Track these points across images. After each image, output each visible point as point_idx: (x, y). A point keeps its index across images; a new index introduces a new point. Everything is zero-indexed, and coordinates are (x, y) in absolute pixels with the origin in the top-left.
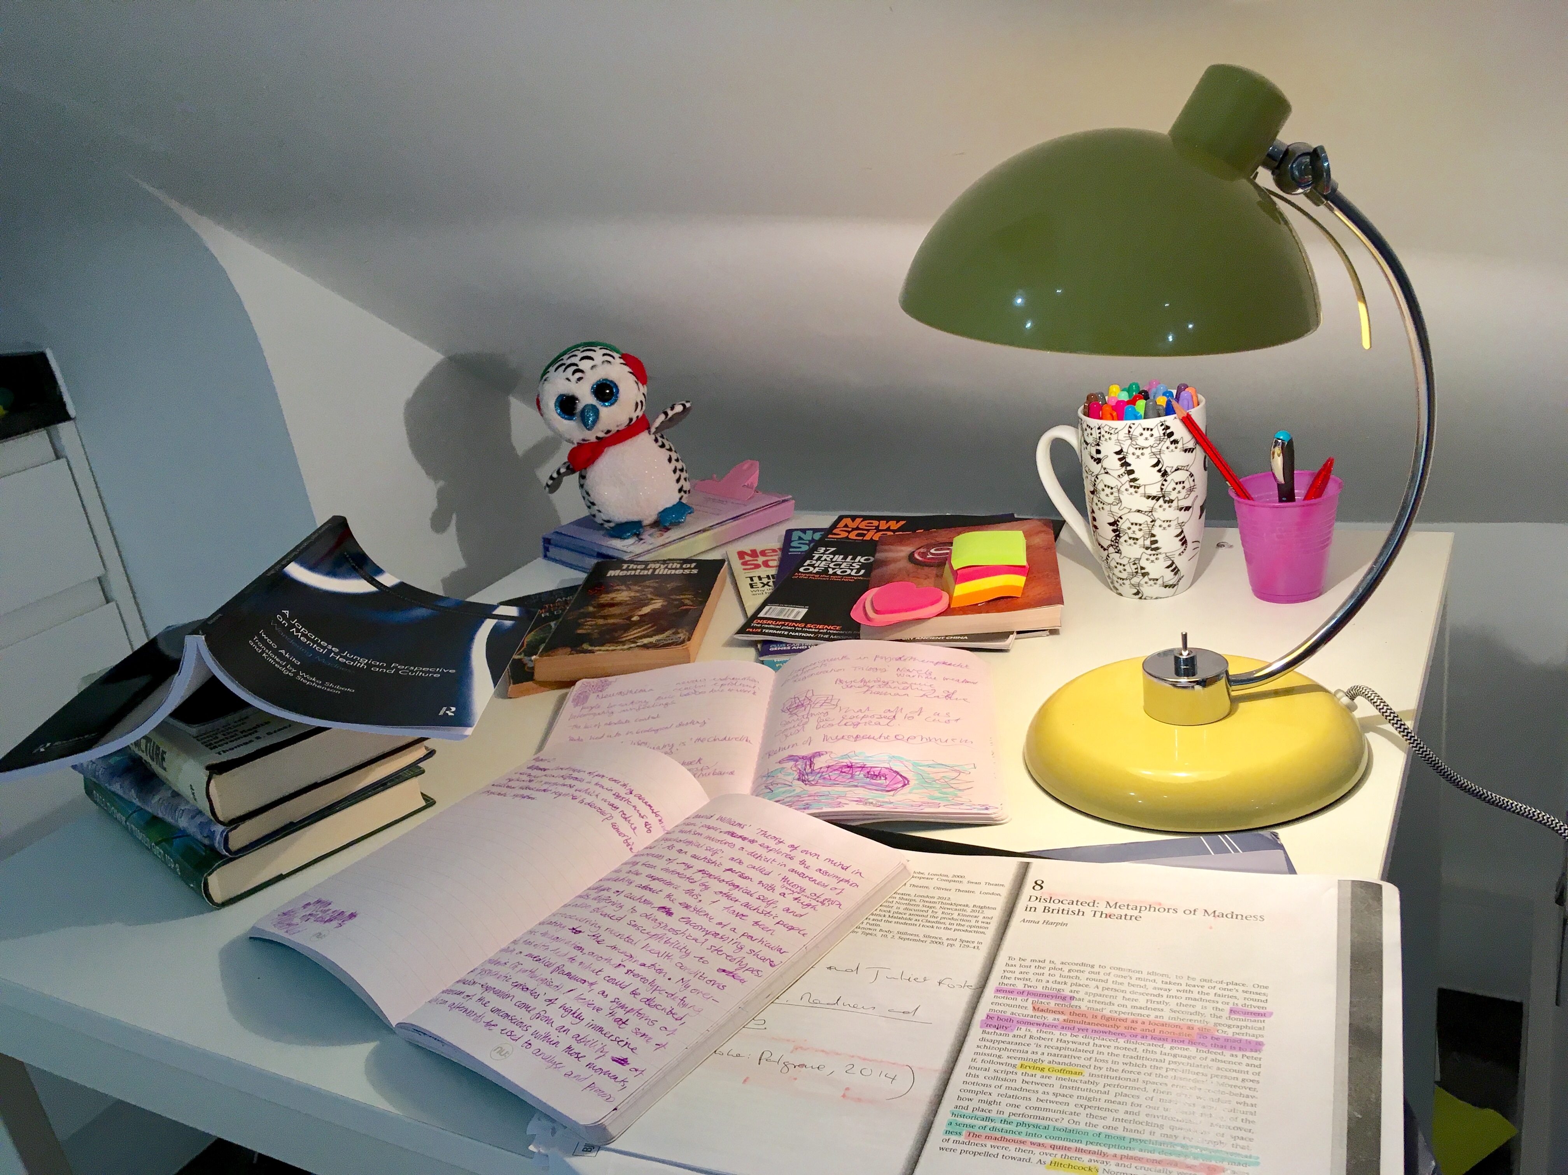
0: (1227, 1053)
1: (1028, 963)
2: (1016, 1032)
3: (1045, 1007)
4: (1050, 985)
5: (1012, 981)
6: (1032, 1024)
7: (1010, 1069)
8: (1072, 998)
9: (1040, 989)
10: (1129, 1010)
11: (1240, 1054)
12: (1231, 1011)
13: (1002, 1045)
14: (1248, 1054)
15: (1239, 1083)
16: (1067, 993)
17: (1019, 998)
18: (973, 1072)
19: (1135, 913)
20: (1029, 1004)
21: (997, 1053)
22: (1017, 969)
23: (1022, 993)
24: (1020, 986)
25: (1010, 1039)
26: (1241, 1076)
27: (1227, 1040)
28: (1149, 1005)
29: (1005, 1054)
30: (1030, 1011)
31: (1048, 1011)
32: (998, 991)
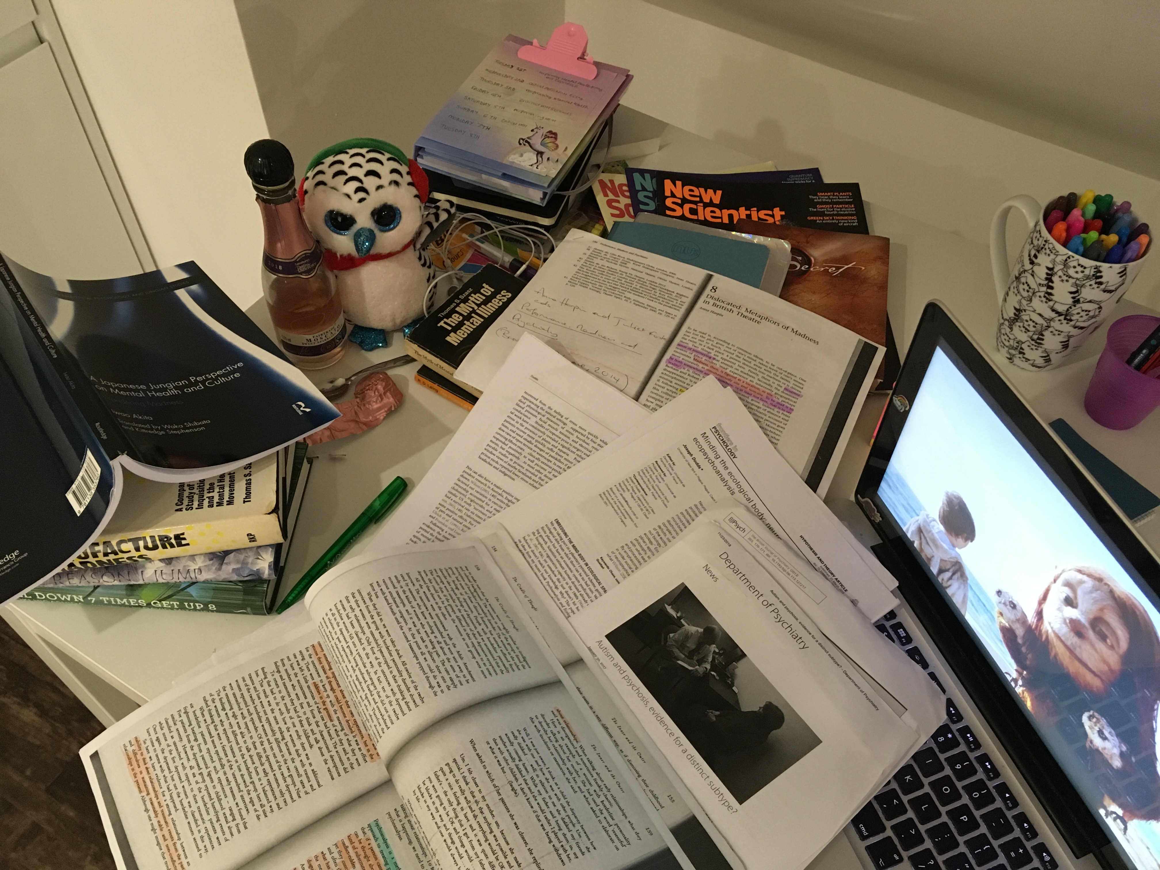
0: (776, 410)
1: (697, 333)
2: (682, 370)
3: (699, 359)
4: (705, 348)
5: (687, 341)
6: (691, 367)
7: (674, 390)
8: (714, 359)
9: (699, 349)
10: (739, 372)
11: (781, 412)
12: (786, 389)
13: (674, 376)
14: (785, 413)
15: (775, 427)
16: (712, 355)
17: (689, 351)
18: (657, 387)
19: (758, 319)
20: (692, 356)
21: (670, 379)
22: (691, 335)
23: (690, 349)
24: (690, 345)
25: (678, 373)
26: (778, 423)
27: (778, 403)
28: (750, 373)
29: (674, 381)
30: (692, 360)
31: (701, 362)
32: (679, 345)
